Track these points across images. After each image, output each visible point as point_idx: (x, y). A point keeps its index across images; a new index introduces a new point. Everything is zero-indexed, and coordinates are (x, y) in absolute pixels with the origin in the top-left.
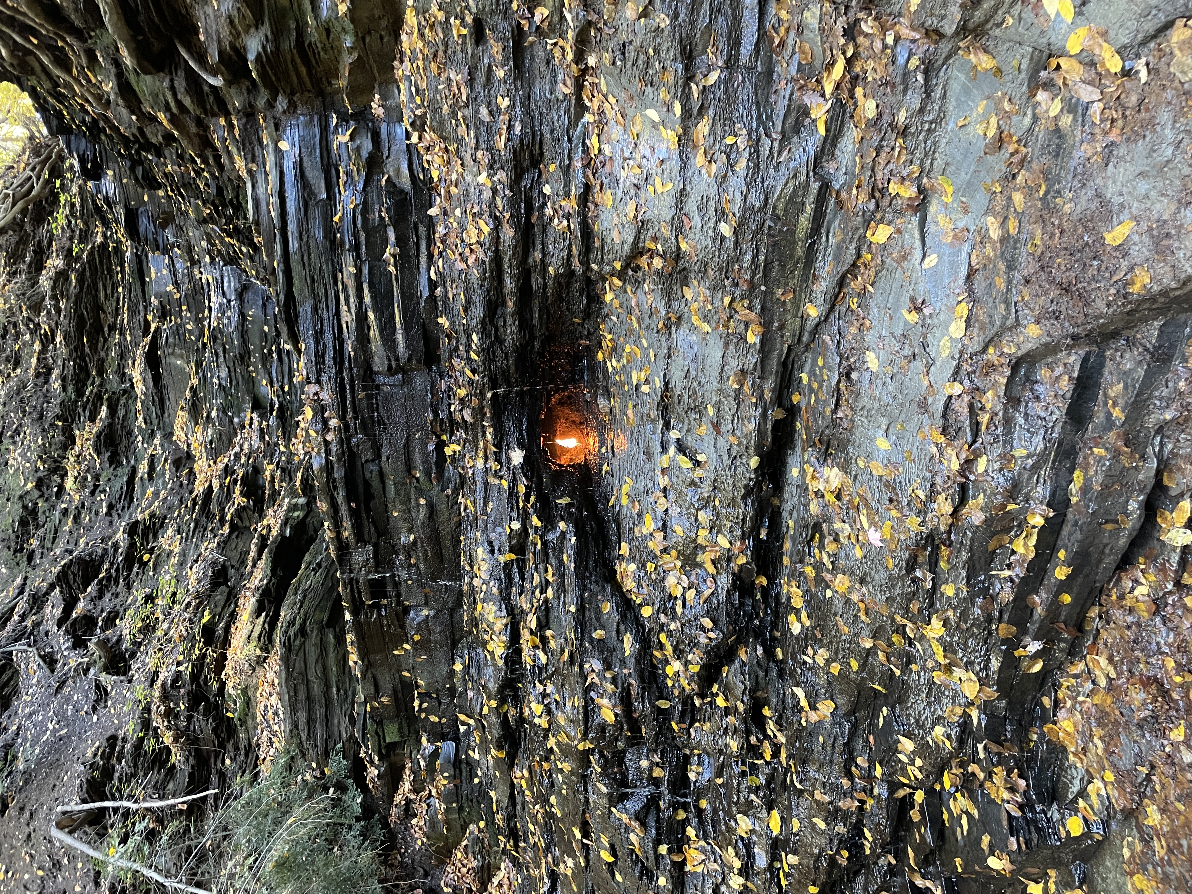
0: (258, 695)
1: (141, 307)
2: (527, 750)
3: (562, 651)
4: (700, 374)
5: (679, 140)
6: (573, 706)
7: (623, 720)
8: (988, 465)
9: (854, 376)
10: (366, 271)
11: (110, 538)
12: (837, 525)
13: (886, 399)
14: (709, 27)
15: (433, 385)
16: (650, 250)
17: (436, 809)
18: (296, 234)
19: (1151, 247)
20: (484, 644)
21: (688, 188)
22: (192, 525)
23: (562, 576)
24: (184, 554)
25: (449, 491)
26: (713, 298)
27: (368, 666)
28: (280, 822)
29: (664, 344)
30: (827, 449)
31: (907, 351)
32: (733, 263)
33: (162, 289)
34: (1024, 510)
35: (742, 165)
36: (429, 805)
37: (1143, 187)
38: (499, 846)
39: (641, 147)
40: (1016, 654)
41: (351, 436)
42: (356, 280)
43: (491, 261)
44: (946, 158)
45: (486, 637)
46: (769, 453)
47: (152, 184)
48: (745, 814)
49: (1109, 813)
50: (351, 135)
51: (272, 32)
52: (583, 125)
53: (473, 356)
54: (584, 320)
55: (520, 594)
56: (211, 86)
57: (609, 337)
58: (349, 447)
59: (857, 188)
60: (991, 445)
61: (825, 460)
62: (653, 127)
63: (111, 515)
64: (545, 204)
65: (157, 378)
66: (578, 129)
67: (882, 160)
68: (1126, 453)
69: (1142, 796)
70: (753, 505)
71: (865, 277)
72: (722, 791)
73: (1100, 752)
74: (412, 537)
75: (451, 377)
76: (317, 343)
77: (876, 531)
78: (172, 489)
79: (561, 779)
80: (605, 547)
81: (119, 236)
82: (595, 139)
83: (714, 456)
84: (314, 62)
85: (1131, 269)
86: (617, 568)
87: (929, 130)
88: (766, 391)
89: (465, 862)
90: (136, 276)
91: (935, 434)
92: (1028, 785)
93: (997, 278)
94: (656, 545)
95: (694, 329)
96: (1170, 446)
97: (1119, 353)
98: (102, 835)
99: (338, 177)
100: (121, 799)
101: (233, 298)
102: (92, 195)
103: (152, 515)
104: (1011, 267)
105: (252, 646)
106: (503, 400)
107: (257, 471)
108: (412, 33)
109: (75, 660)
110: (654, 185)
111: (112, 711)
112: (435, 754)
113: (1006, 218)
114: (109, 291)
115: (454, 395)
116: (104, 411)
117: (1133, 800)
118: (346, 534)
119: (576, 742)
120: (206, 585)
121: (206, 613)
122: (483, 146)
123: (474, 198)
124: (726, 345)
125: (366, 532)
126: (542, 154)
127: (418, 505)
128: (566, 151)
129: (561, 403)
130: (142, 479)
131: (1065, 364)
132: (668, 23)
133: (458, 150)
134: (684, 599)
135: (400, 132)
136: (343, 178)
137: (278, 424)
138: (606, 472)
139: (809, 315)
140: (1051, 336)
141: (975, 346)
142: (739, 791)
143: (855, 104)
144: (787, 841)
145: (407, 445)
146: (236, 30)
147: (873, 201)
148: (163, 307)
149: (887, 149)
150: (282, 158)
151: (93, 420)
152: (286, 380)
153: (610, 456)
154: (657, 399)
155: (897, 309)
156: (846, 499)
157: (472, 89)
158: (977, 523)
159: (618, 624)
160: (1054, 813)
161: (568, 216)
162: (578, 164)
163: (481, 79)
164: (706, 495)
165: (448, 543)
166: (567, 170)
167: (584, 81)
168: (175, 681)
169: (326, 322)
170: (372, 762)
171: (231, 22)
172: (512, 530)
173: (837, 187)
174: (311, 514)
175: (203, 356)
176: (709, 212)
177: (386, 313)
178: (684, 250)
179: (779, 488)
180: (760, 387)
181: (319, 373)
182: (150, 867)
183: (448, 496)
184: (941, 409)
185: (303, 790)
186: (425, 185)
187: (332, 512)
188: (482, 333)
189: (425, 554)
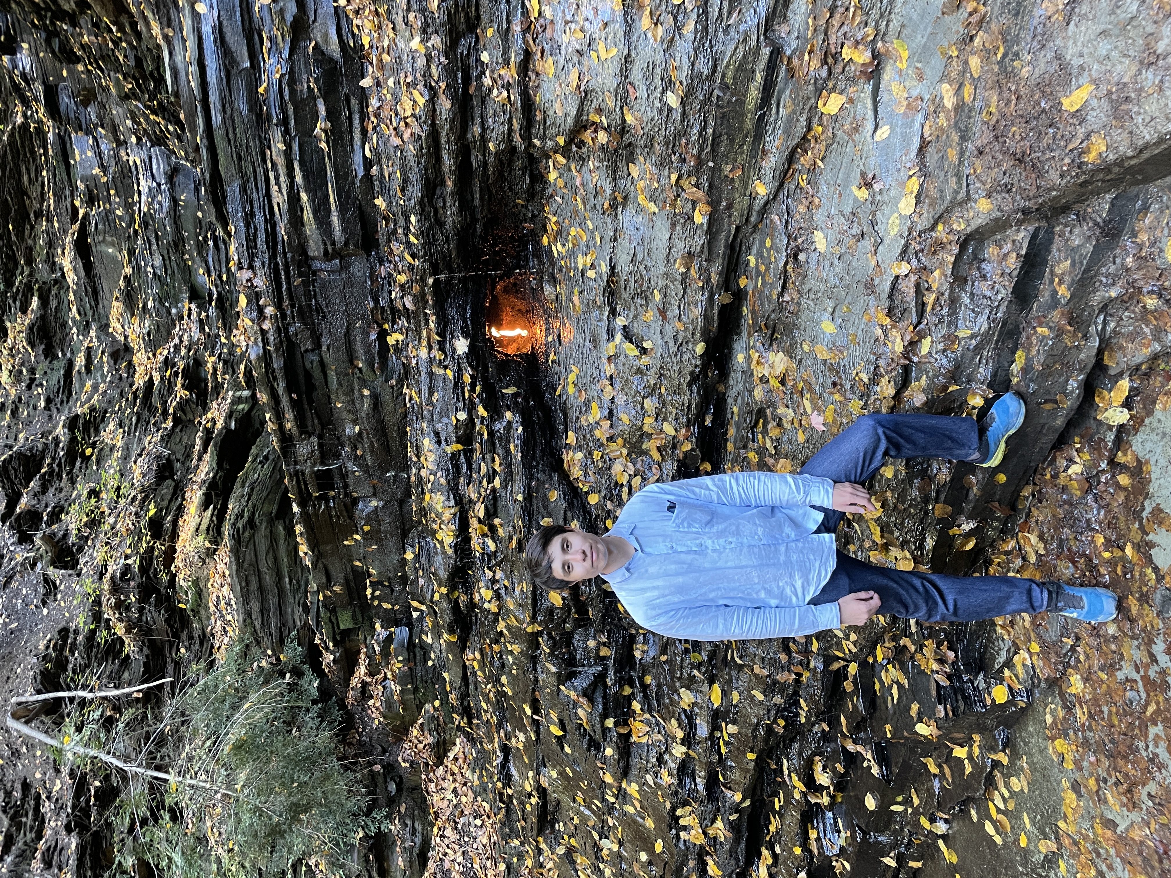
0: (210, 586)
1: (67, 192)
2: (478, 633)
3: (511, 538)
4: (646, 257)
6: (522, 591)
7: (571, 603)
8: (932, 346)
9: (802, 257)
10: (296, 147)
11: (50, 433)
12: (781, 410)
13: (833, 281)
15: (372, 271)
16: (594, 123)
17: (392, 690)
18: (219, 107)
19: (1110, 113)
20: (434, 533)
21: (633, 54)
22: (134, 419)
23: (509, 466)
24: (127, 448)
25: (393, 382)
26: (660, 175)
27: (318, 557)
28: (238, 707)
29: (610, 226)
30: (773, 334)
31: (856, 230)
32: (680, 137)
33: (88, 172)
34: (965, 392)
35: (690, 27)
36: (384, 687)
37: (1104, 47)
38: (453, 723)
39: (583, 9)
40: (951, 532)
41: (288, 324)
42: (286, 158)
43: (428, 136)
44: (902, 19)
45: (435, 526)
46: (715, 339)
47: (72, 59)
48: (688, 688)
49: (1033, 683)
53: (412, 239)
54: (528, 201)
55: (468, 484)
57: (554, 219)
58: (287, 336)
59: (809, 53)
60: (936, 325)
61: (771, 345)
63: (49, 410)
64: (484, 73)
65: (88, 267)
67: (835, 22)
68: (1069, 332)
69: (1067, 665)
70: (698, 392)
71: (816, 151)
72: (666, 667)
73: (1027, 624)
74: (357, 429)
75: (390, 262)
76: (247, 225)
77: (819, 415)
78: (111, 382)
79: (511, 661)
80: (552, 437)
81: (40, 115)
83: (660, 342)
85: (1088, 136)
86: (564, 456)
88: (713, 275)
89: (421, 738)
90: (60, 158)
91: (880, 315)
92: (956, 656)
93: (949, 150)
94: (602, 433)
95: (640, 209)
96: (1112, 325)
97: (1069, 229)
98: (59, 723)
99: (262, 44)
100: (76, 689)
101: (163, 181)
102: (9, 72)
103: (92, 409)
104: (964, 138)
105: (200, 538)
106: (445, 287)
107: (199, 363)
109: (21, 555)
110: (597, 51)
111: (62, 604)
112: (389, 639)
113: (961, 85)
114: (33, 175)
115: (395, 282)
116: (35, 302)
117: (1057, 670)
118: (289, 426)
119: (525, 625)
120: (151, 479)
121: (152, 506)
122: (415, 7)
123: (408, 65)
124: (673, 225)
125: (309, 424)
126: (478, 17)
127: (362, 396)
128: (505, 13)
129: (506, 290)
130: (79, 372)
131: (1013, 241)
133: (388, 12)
134: (630, 486)
136: (267, 44)
137: (217, 315)
138: (553, 362)
139: (757, 194)
140: (1002, 211)
141: (924, 223)
142: (682, 668)
144: (728, 712)
145: (347, 334)
147: (826, 67)
148: (90, 191)
149: (841, 10)
150: (199, 22)
151: (24, 311)
152: (224, 269)
153: (557, 345)
154: (603, 284)
155: (846, 185)
156: (790, 384)
158: (918, 404)
159: (565, 511)
160: (980, 681)
161: (507, 87)
162: (517, 28)
164: (652, 382)
165: (395, 435)
166: (505, 35)
168: (124, 574)
169: (256, 204)
170: (327, 648)
172: (458, 420)
173: (788, 53)
174: (257, 407)
175: (136, 243)
176: (655, 80)
177: (319, 194)
178: (629, 122)
179: (724, 375)
180: (707, 270)
181: (251, 258)
182: (109, 753)
183: (392, 387)
184: (887, 290)
185: (259, 676)
186: (356, 53)
187: (272, 403)
188: (421, 215)
189: (372, 445)
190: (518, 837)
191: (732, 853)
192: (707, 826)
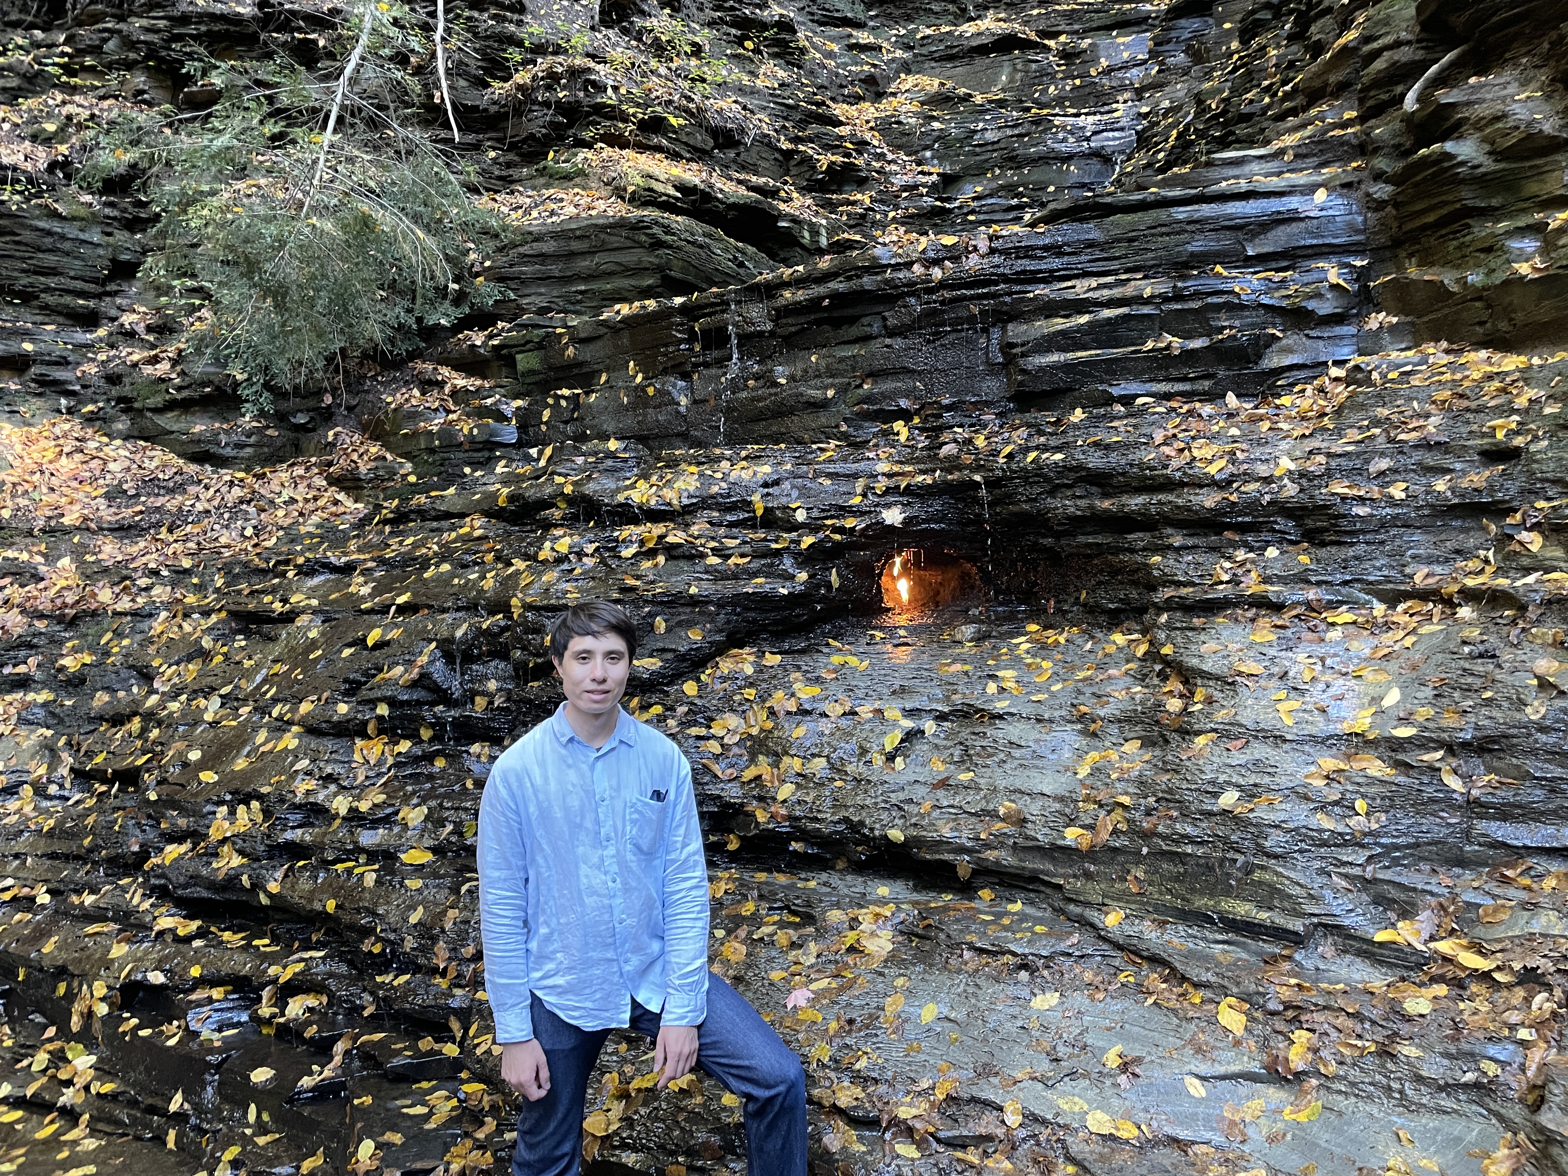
0: (576, 190)
1: (1076, 27)
2: (509, 533)
3: (638, 578)
4: (1016, 762)
5: (1357, 734)
6: (567, 592)
8: (908, 1159)
9: (1024, 975)
10: (1146, 310)
12: (813, 947)
13: (992, 1018)
14: (1528, 776)
15: (988, 404)
16: (1193, 694)
17: (432, 420)
18: (1196, 216)
20: (645, 476)
21: (1287, 746)
22: (790, 101)
23: (735, 577)
24: (753, 92)
25: (844, 428)
26: (1128, 781)
27: (614, 328)
28: (417, 222)
29: (1057, 714)
30: (917, 935)
31: (1062, 1051)
32: (1180, 809)
33: (1102, 53)
35: (1326, 823)
36: (436, 410)
38: (385, 500)
39: (1341, 681)
41: (919, 297)
42: (1133, 298)
43: (1166, 477)
44: (1349, 1113)
45: (654, 479)
46: (909, 857)
47: (1247, 33)
48: (427, 818)
50: (1338, 285)
51: (1485, 174)
52: (1369, 602)
53: (1032, 455)
54: (1085, 605)
55: (710, 523)
56: (1403, 96)
57: (1062, 640)
58: (903, 295)
59: (1298, 985)
60: (936, 1165)
61: (902, 933)
62: (1373, 699)
64: (1251, 550)
65: (982, 50)
66: (1362, 595)
67: (1342, 1021)
70: (836, 833)
71: (1166, 994)
72: (457, 788)
74: (783, 381)
75: (1001, 427)
76: (1045, 248)
77: (808, 1000)
78: (837, 75)
79: (471, 577)
80: (774, 634)
82: (1349, 617)
83: (902, 780)
84: (1443, 232)
86: (747, 650)
87: (1390, 1088)
88: (996, 853)
89: (366, 458)
90: (1119, 18)
91: (948, 1085)
94: (779, 700)
95: (1080, 754)
99: (1277, 270)
100: (446, 20)
101: (1092, 145)
103: (803, 51)
105: (639, 180)
106: (970, 496)
107: (862, 183)
108: (1491, 365)
110: (1287, 698)
111: (556, 7)
112: (501, 417)
115: (976, 432)
118: (787, 294)
119: (520, 595)
120: (715, 121)
121: (681, 121)
122: (1333, 464)
123: (1257, 453)
124: (1061, 799)
125: (790, 321)
126: (1323, 544)
127: (826, 388)
128: (1330, 578)
129: (965, 575)
130: (850, 36)
132: (1533, 717)
133: (1325, 429)
134: (708, 738)
135: (1344, 352)
136: (1278, 277)
137: (924, 208)
138: (872, 636)
139: (1107, 914)
141: (1076, 1146)
142: (457, 809)
143: (1422, 985)
144: (393, 873)
145: (906, 371)
146: (1486, 125)
147: (1281, 1008)
148: (1078, 55)
149: (1358, 1029)
150: (1303, 194)
152: (981, 217)
153: (895, 642)
154: (978, 704)
155: (1124, 1037)
156: (850, 960)
157: (1416, 447)
158: (825, 1140)
159: (674, 651)
161: (1235, 581)
162: (1312, 594)
163: (1431, 459)
164: (849, 769)
165: (774, 429)
166: (1302, 579)
167: (1434, 602)
168: (594, 84)
169: (1073, 259)
170: (491, 337)
171: (1497, 119)
172: (795, 510)
173: (1297, 957)
174: (805, 254)
175: (1014, 109)
176: (1254, 776)
177: (1087, 338)
178: (1196, 740)
179: (860, 868)
180: (1002, 845)
181: (1005, 252)
182: (363, 58)
183: (837, 426)
184: (983, 1095)
185: (457, 249)
186: (1269, 388)
187: (816, 274)
188: (1064, 467)
189: (760, 399)
190: (227, 584)
191: (195, 879)
192: (234, 843)
